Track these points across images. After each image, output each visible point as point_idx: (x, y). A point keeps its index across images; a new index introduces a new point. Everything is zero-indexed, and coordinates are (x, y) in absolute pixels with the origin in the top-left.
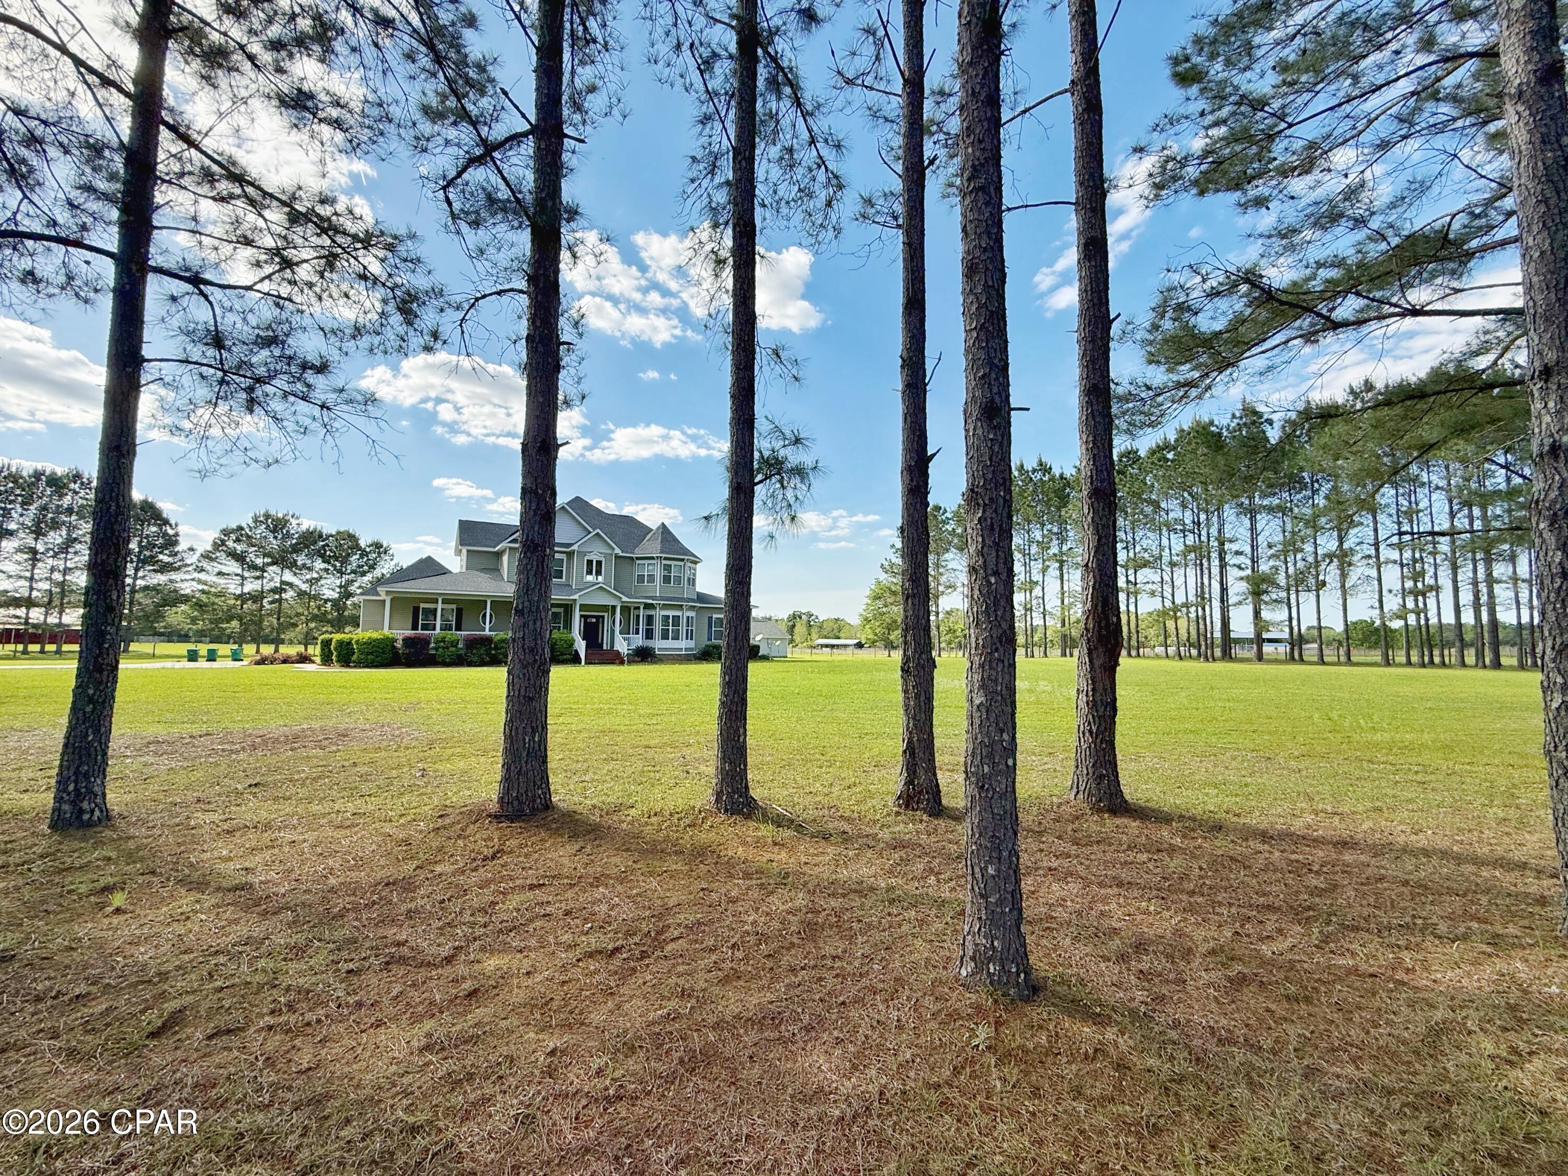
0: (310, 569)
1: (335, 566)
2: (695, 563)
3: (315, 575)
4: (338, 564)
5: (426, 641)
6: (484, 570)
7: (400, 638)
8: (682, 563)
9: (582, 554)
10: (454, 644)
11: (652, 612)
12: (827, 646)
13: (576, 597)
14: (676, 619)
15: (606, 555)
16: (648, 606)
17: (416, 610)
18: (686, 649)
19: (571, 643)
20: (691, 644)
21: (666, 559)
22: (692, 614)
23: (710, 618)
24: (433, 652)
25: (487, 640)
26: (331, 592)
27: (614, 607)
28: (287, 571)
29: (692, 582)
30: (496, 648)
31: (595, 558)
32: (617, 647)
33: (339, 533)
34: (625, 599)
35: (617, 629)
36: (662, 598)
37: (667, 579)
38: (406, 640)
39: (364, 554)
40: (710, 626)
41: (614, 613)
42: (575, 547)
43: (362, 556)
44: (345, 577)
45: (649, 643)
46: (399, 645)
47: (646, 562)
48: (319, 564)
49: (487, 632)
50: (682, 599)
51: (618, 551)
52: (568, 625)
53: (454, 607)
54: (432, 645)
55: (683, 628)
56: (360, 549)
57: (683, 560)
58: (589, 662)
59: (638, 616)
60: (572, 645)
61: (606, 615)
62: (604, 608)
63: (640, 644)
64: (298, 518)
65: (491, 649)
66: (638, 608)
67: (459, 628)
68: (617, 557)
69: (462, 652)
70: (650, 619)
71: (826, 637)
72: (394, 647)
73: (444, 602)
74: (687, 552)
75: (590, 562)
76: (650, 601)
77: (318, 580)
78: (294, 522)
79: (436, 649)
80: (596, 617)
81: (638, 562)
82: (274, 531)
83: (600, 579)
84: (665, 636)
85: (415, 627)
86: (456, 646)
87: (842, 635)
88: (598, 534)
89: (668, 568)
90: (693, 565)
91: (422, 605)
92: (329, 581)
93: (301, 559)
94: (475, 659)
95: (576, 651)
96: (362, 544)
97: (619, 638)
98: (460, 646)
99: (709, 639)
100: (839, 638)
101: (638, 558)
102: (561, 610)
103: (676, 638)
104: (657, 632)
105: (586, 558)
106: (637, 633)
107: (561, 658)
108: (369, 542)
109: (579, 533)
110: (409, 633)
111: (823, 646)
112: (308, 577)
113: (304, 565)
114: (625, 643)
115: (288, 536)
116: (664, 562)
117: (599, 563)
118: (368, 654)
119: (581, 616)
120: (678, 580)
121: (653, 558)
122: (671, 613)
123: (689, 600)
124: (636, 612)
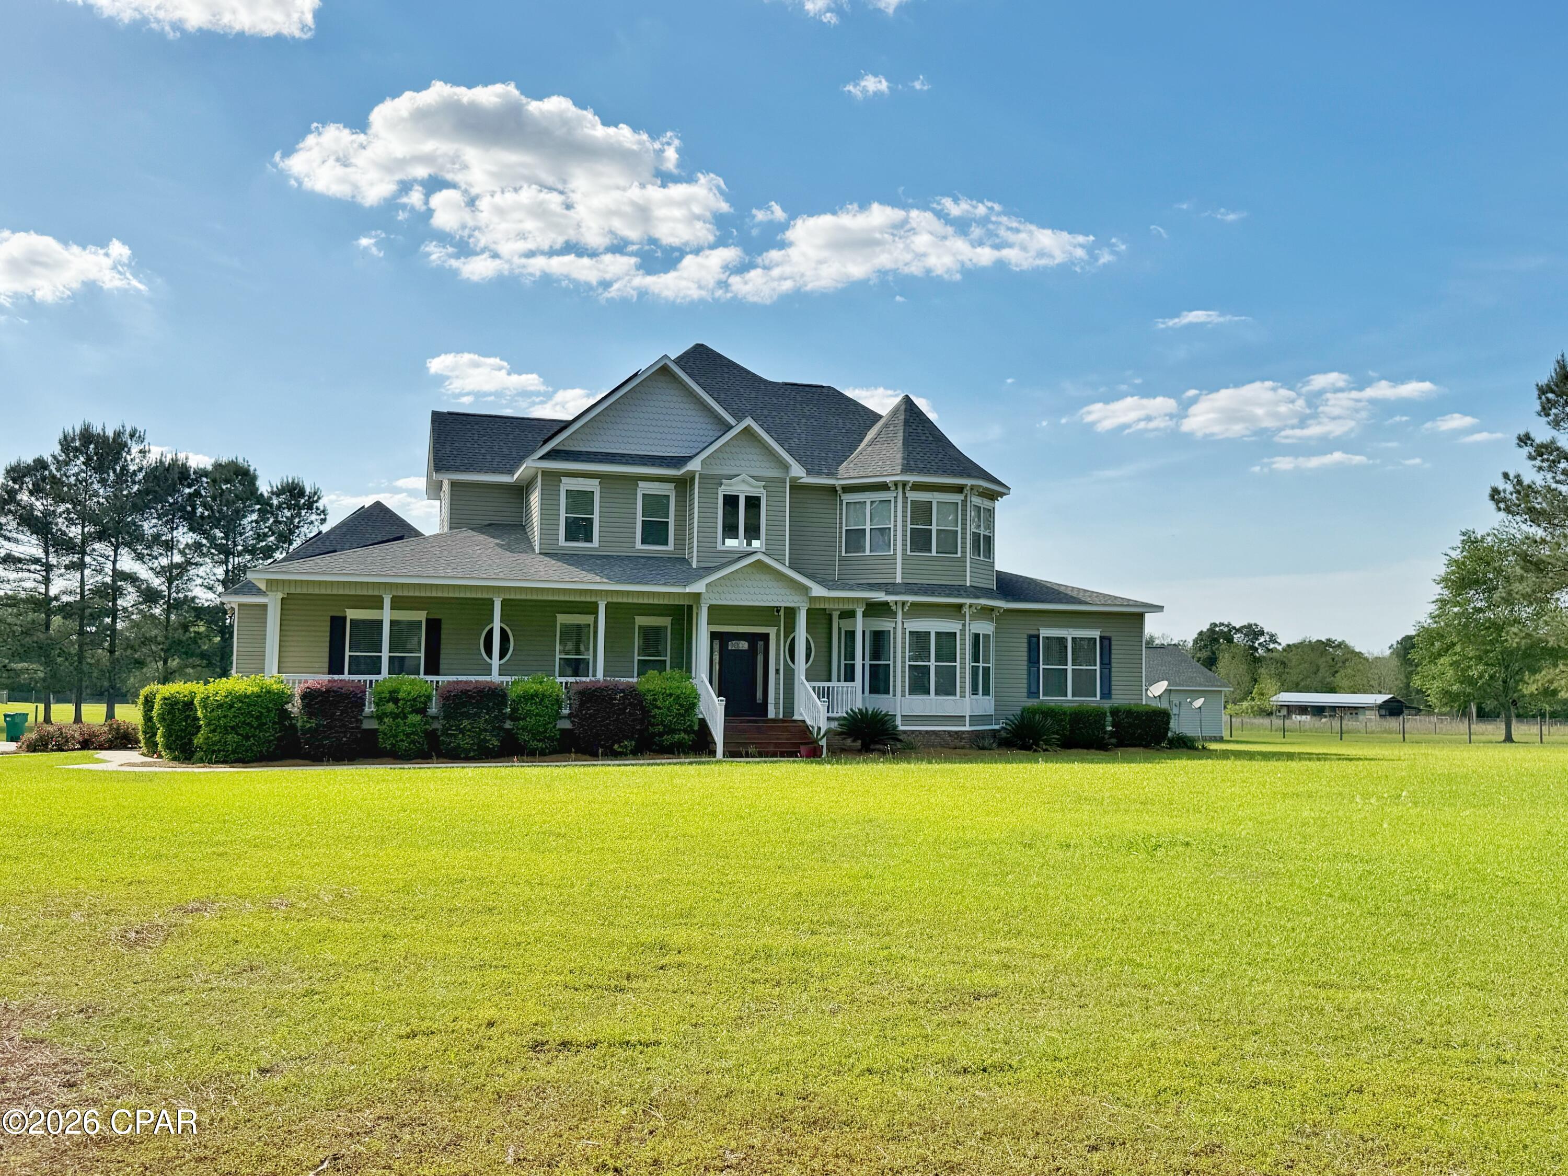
0: (169, 546)
1: (212, 539)
2: (993, 496)
3: (178, 558)
4: (218, 534)
5: (354, 699)
6: (490, 528)
7: (298, 691)
8: (957, 498)
9: (712, 481)
10: (420, 706)
11: (884, 625)
12: (1303, 709)
13: (698, 587)
14: (946, 639)
15: (770, 484)
16: (875, 609)
17: (337, 624)
18: (974, 719)
19: (689, 704)
20: (985, 705)
21: (917, 487)
22: (985, 628)
23: (1033, 640)
24: (368, 725)
25: (495, 695)
26: (211, 595)
27: (791, 613)
28: (124, 551)
29: (984, 545)
30: (513, 717)
31: (742, 489)
32: (802, 713)
33: (218, 466)
34: (818, 591)
35: (801, 666)
36: (909, 588)
37: (920, 540)
38: (309, 696)
39: (266, 507)
40: (1033, 660)
41: (790, 627)
42: (694, 465)
43: (263, 517)
44: (234, 561)
45: (881, 704)
46: (295, 707)
47: (867, 497)
48: (184, 536)
49: (495, 677)
50: (959, 590)
51: (797, 471)
52: (683, 661)
53: (421, 616)
54: (369, 709)
55: (963, 664)
56: (260, 499)
57: (960, 489)
58: (733, 753)
59: (851, 635)
60: (693, 706)
61: (772, 631)
62: (769, 614)
63: (859, 705)
64: (141, 440)
65: (504, 717)
66: (851, 614)
67: (433, 667)
68: (797, 488)
69: (437, 725)
70: (879, 641)
71: (1297, 688)
72: (285, 714)
73: (397, 604)
74: (969, 468)
75: (731, 502)
76: (881, 596)
77: (183, 568)
78: (135, 449)
79: (380, 718)
80: (752, 638)
81: (847, 498)
82: (100, 469)
83: (756, 544)
84: (919, 685)
85: (335, 666)
86: (423, 711)
87: (1339, 680)
88: (747, 430)
89: (922, 512)
90: (985, 503)
91: (352, 614)
92: (201, 571)
93: (149, 527)
94: (465, 742)
95: (703, 722)
96: (264, 488)
97: (805, 689)
98: (433, 710)
99: (1033, 693)
100: (1332, 690)
101: (848, 489)
102: (665, 622)
103: (947, 687)
104: (900, 677)
105: (723, 490)
106: (850, 677)
107: (668, 739)
108: (277, 483)
109: (700, 426)
110: (320, 679)
111: (1291, 709)
112: (164, 561)
113: (156, 537)
114: (821, 705)
115: (124, 475)
116: (913, 496)
117: (753, 503)
118: (226, 730)
119: (714, 636)
120: (949, 541)
121: (883, 487)
122: (933, 626)
123: (977, 592)
124: (846, 625)
